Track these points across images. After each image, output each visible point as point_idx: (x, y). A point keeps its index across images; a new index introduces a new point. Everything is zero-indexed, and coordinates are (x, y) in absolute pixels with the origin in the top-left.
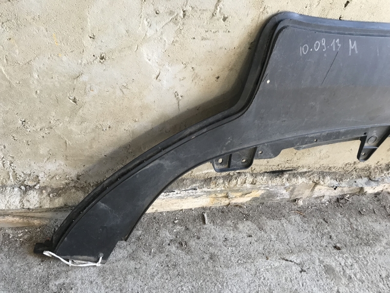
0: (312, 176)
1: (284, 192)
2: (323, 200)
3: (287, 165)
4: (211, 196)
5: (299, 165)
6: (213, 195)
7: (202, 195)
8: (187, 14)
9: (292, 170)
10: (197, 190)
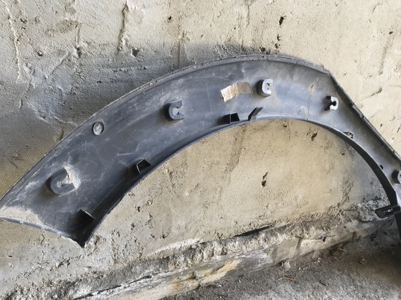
0: (293, 230)
1: (265, 256)
2: (314, 257)
3: (261, 222)
4: (172, 282)
5: (275, 219)
6: (176, 280)
7: (160, 283)
8: (83, 52)
9: (268, 227)
10: (151, 277)
